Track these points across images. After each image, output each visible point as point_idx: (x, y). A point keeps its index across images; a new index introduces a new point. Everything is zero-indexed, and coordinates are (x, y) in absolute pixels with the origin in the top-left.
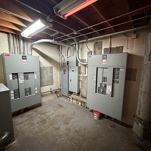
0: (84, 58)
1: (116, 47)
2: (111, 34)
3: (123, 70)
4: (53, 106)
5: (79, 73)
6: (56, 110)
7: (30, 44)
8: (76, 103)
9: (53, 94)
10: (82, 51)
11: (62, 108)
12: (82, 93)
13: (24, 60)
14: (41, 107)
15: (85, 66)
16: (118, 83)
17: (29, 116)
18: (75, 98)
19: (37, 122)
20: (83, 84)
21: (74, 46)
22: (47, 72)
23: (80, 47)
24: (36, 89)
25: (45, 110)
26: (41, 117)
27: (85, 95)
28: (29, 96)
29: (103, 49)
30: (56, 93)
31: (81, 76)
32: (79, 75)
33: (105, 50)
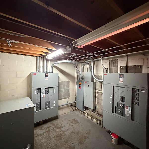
0: (100, 75)
1: (134, 66)
2: (127, 54)
3: (144, 92)
4: (69, 121)
5: (95, 88)
6: (71, 126)
7: (52, 63)
8: (92, 119)
9: (69, 107)
10: (98, 67)
11: (77, 124)
12: (98, 109)
13: (46, 77)
14: (58, 120)
15: (101, 82)
16: (139, 105)
17: (47, 129)
18: (90, 114)
19: (53, 136)
20: (99, 100)
21: (90, 63)
22: (64, 86)
23: (95, 63)
24: (54, 102)
25: (61, 124)
26: (57, 131)
27: (101, 112)
28: (48, 108)
29: (120, 67)
30: (72, 106)
31: (96, 92)
32: (95, 90)
33: (121, 68)
